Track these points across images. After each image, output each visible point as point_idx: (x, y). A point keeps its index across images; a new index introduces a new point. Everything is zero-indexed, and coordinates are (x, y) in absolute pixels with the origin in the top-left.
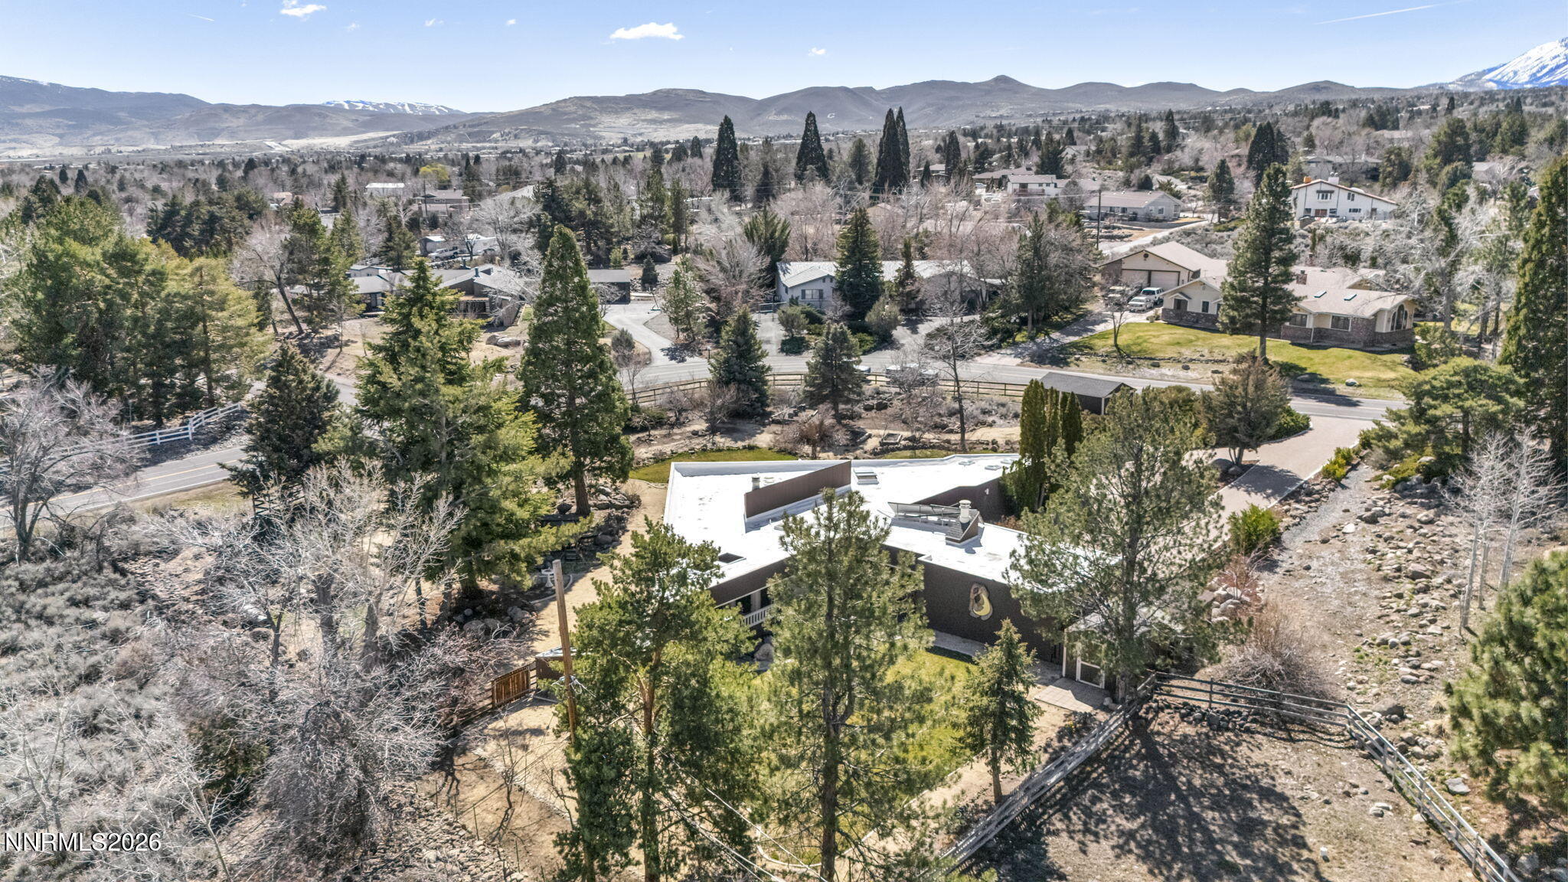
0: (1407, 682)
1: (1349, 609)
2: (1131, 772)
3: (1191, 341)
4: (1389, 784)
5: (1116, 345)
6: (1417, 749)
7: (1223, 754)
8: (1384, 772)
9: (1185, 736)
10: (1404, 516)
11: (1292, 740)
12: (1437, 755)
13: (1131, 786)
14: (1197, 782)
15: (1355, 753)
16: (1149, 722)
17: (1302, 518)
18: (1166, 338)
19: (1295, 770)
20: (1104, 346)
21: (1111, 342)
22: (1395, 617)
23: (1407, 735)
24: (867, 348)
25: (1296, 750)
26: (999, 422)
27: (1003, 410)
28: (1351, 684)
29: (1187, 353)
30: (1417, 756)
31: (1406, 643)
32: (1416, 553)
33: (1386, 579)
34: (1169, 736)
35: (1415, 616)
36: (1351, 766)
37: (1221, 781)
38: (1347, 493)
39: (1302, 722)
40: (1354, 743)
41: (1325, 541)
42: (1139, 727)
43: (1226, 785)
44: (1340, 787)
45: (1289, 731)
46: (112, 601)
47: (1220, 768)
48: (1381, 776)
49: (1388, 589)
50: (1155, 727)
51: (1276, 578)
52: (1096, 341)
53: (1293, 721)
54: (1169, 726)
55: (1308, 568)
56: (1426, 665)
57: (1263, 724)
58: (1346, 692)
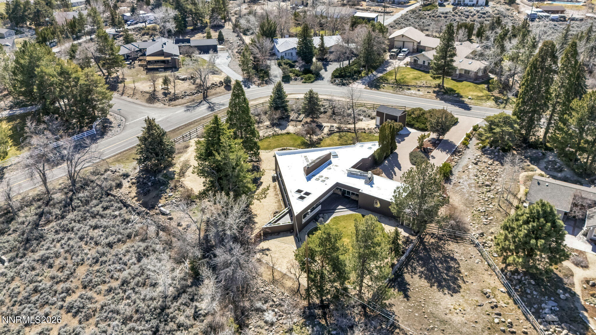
0: (484, 224)
1: (471, 197)
2: (420, 254)
3: (420, 78)
4: (480, 254)
5: (396, 79)
6: (486, 245)
7: (441, 247)
8: (479, 250)
9: (432, 242)
10: (485, 162)
11: (458, 243)
12: (491, 246)
13: (421, 258)
14: (436, 256)
15: (472, 245)
16: (423, 238)
17: (457, 162)
18: (411, 76)
19: (459, 251)
20: (391, 79)
21: (394, 77)
22: (482, 201)
23: (484, 241)
24: (312, 80)
25: (459, 245)
26: (364, 119)
27: (364, 114)
28: (471, 224)
29: (419, 83)
30: (486, 246)
31: (485, 212)
32: (488, 177)
33: (480, 187)
34: (428, 242)
35: (487, 201)
36: (471, 249)
37: (441, 256)
38: (470, 150)
39: (460, 237)
40: (472, 242)
41: (464, 172)
42: (421, 240)
43: (443, 257)
44: (469, 256)
45: (457, 240)
46: (116, 207)
47: (441, 252)
48: (478, 252)
49: (480, 189)
50: (425, 240)
51: (451, 186)
52: (388, 77)
53: (458, 237)
54: (429, 240)
55: (459, 183)
56: (489, 218)
57: (451, 238)
58: (470, 226)
